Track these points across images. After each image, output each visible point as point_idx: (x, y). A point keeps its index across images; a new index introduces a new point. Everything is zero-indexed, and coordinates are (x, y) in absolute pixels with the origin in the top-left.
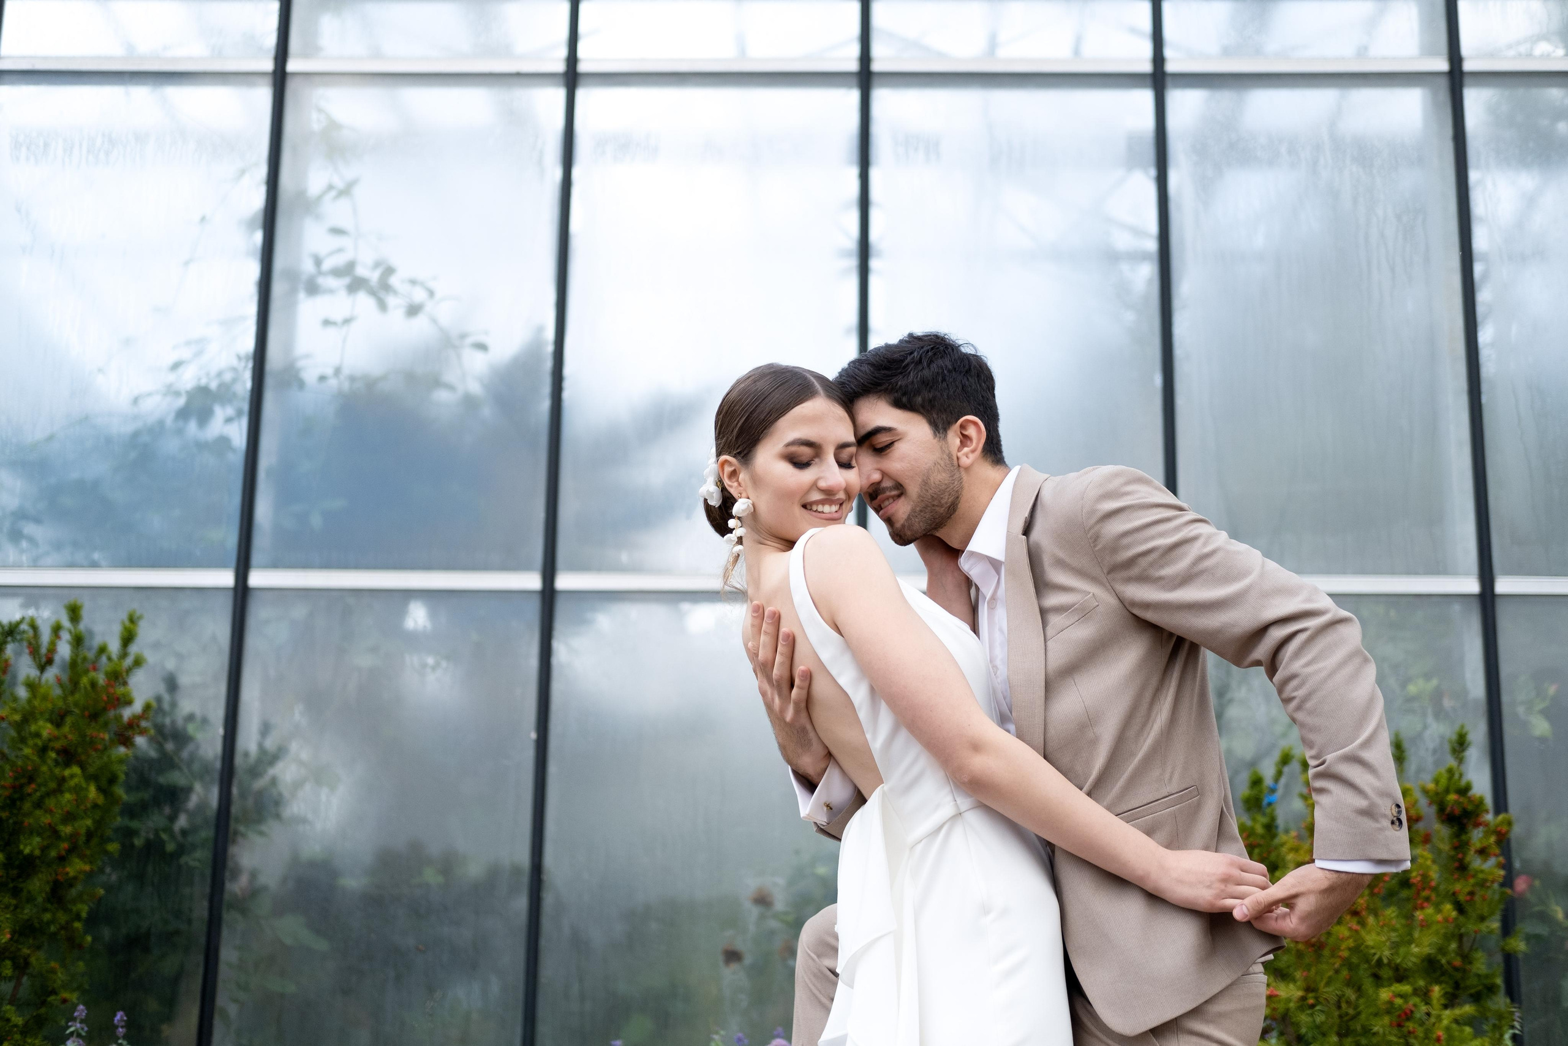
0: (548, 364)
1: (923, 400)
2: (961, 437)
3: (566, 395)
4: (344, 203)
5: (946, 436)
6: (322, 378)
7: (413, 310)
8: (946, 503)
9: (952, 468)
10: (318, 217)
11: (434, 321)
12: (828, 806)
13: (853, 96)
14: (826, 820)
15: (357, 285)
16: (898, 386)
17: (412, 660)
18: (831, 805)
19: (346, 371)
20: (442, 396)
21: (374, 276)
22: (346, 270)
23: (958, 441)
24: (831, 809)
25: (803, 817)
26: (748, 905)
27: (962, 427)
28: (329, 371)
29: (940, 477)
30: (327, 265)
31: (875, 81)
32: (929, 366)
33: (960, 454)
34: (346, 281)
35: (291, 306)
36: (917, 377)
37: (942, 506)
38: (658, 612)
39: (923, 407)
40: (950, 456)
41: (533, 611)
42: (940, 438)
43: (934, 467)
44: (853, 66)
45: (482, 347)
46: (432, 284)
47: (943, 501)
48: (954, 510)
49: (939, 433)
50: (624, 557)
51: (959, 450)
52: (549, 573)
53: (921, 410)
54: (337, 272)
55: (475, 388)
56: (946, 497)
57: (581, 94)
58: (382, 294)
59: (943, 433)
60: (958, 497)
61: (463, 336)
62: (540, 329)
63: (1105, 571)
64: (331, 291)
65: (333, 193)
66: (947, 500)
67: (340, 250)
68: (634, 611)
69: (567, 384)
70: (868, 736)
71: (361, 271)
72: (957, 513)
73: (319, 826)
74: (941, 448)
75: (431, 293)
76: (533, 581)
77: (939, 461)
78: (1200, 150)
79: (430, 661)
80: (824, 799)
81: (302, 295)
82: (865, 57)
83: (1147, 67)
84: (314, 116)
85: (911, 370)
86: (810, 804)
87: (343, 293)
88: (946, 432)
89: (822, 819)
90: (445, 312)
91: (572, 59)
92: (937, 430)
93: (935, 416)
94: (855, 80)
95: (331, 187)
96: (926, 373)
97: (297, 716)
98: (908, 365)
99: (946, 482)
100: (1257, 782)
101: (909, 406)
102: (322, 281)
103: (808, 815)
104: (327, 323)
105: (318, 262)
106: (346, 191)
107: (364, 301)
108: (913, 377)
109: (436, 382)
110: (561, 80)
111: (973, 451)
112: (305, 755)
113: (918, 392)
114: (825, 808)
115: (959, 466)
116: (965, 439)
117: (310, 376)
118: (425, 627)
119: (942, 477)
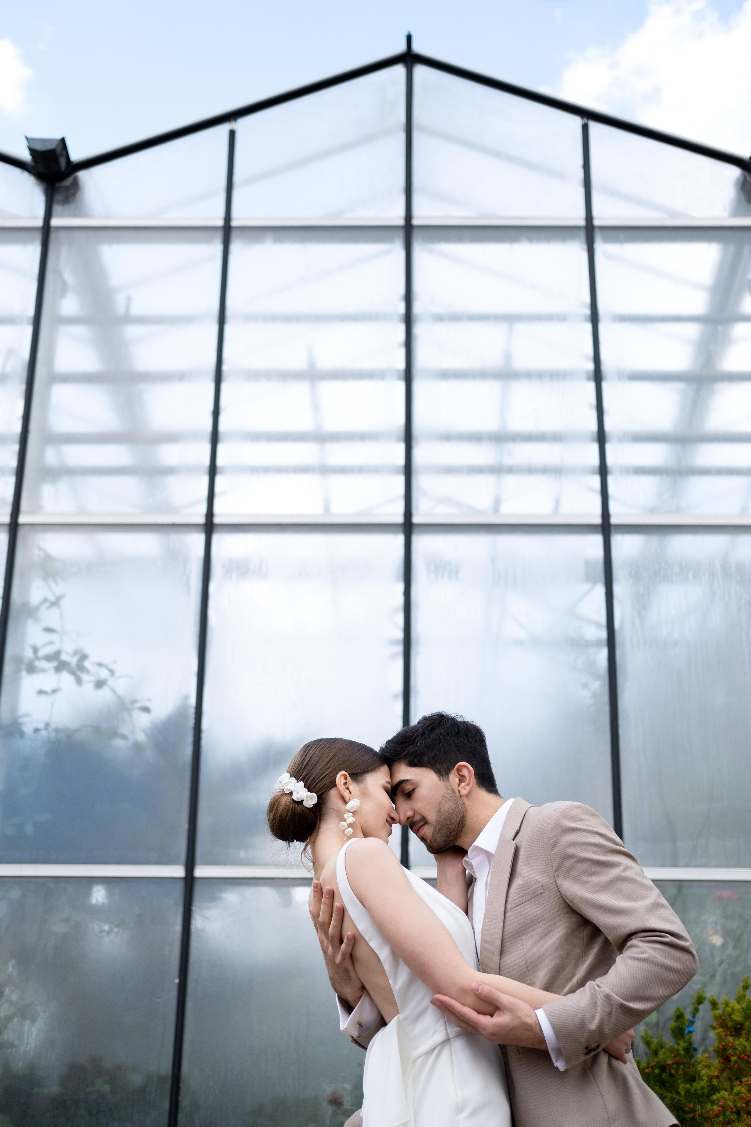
0: (192, 722)
1: (428, 759)
2: (459, 777)
3: (204, 742)
4: (54, 611)
5: (448, 778)
6: (37, 730)
7: (100, 684)
8: (456, 821)
9: (455, 798)
10: (36, 620)
11: (114, 691)
12: (360, 1024)
13: (400, 539)
14: (357, 1034)
15: (62, 666)
16: (410, 753)
17: (94, 927)
18: (361, 1024)
19: (53, 725)
20: (119, 743)
21: (73, 661)
22: (55, 657)
23: (457, 780)
24: (362, 1026)
25: (342, 1030)
26: (325, 1105)
27: (459, 770)
28: (41, 726)
29: (448, 806)
30: (42, 653)
31: (415, 530)
32: (429, 735)
33: (459, 788)
34: (55, 663)
35: (16, 681)
36: (422, 745)
37: (453, 824)
38: (267, 893)
39: (429, 763)
40: (453, 791)
41: (178, 892)
42: (444, 780)
43: (442, 800)
44: (400, 519)
45: (146, 710)
46: (113, 667)
47: (453, 821)
48: (463, 826)
49: (443, 777)
50: (242, 854)
51: (459, 785)
52: (190, 865)
53: (428, 765)
54: (48, 658)
55: (141, 737)
56: (455, 818)
57: (216, 538)
58: (79, 673)
59: (445, 776)
60: (463, 817)
61: (133, 702)
62: (186, 698)
63: (554, 869)
64: (44, 671)
65: (47, 604)
66: (455, 819)
67: (51, 643)
68: (250, 892)
69: (204, 736)
70: (391, 982)
71: (64, 657)
72: (465, 827)
73: (22, 1049)
74: (446, 786)
75: (112, 672)
76: (179, 871)
77: (446, 795)
78: (636, 576)
79: (106, 928)
80: (357, 1019)
81: (24, 673)
82: (408, 513)
83: (598, 520)
84: (36, 552)
85: (418, 741)
86: (347, 1022)
87: (52, 672)
88: (448, 775)
89: (355, 1034)
90: (121, 686)
91: (210, 514)
92: (441, 775)
93: (438, 766)
94: (401, 529)
95: (46, 600)
96: (429, 741)
97: (10, 969)
98: (416, 738)
99: (452, 808)
100: (679, 1017)
101: (419, 764)
102: (37, 663)
103: (346, 1029)
104: (41, 692)
105: (35, 650)
106: (56, 603)
107: (66, 678)
108: (420, 744)
109: (115, 734)
110: (202, 529)
111: (468, 785)
112: (14, 997)
113: (424, 754)
114: (358, 1026)
115: (461, 796)
116: (462, 779)
117: (28, 729)
118: (103, 903)
119: (449, 805)
